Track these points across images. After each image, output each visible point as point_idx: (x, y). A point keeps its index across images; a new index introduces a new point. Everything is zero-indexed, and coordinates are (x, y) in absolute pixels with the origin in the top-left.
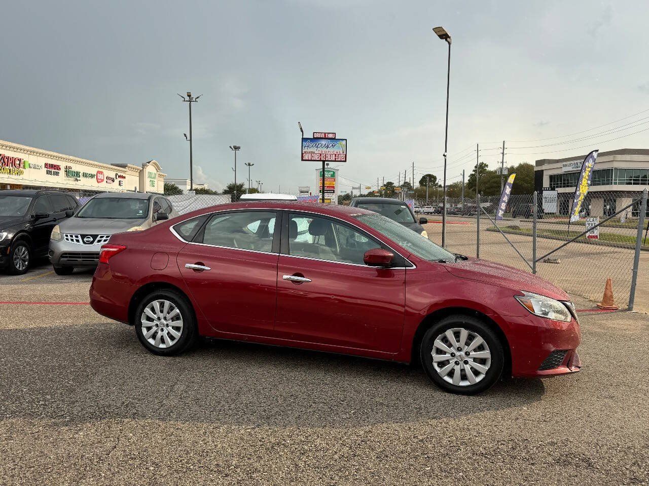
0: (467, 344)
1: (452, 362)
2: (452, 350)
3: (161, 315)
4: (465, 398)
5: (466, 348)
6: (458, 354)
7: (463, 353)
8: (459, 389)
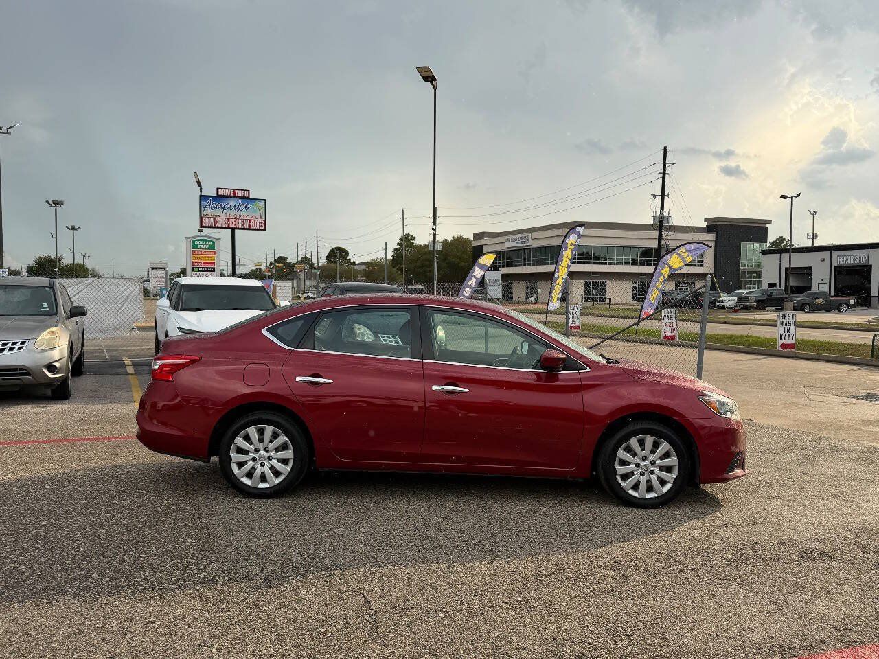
0: (653, 452)
1: (637, 473)
2: (637, 460)
3: (260, 445)
4: (654, 513)
5: (652, 457)
6: (643, 464)
7: (647, 462)
8: (647, 502)
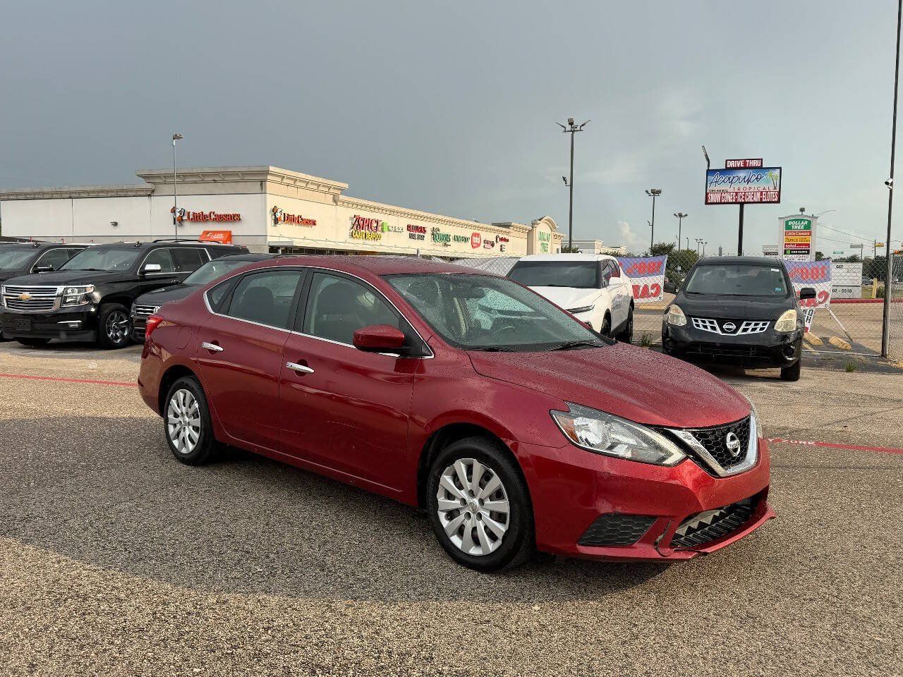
0: (482, 485)
1: (462, 513)
2: (463, 494)
3: (184, 409)
4: (470, 575)
5: (480, 493)
6: (470, 501)
7: (476, 500)
8: (468, 559)
